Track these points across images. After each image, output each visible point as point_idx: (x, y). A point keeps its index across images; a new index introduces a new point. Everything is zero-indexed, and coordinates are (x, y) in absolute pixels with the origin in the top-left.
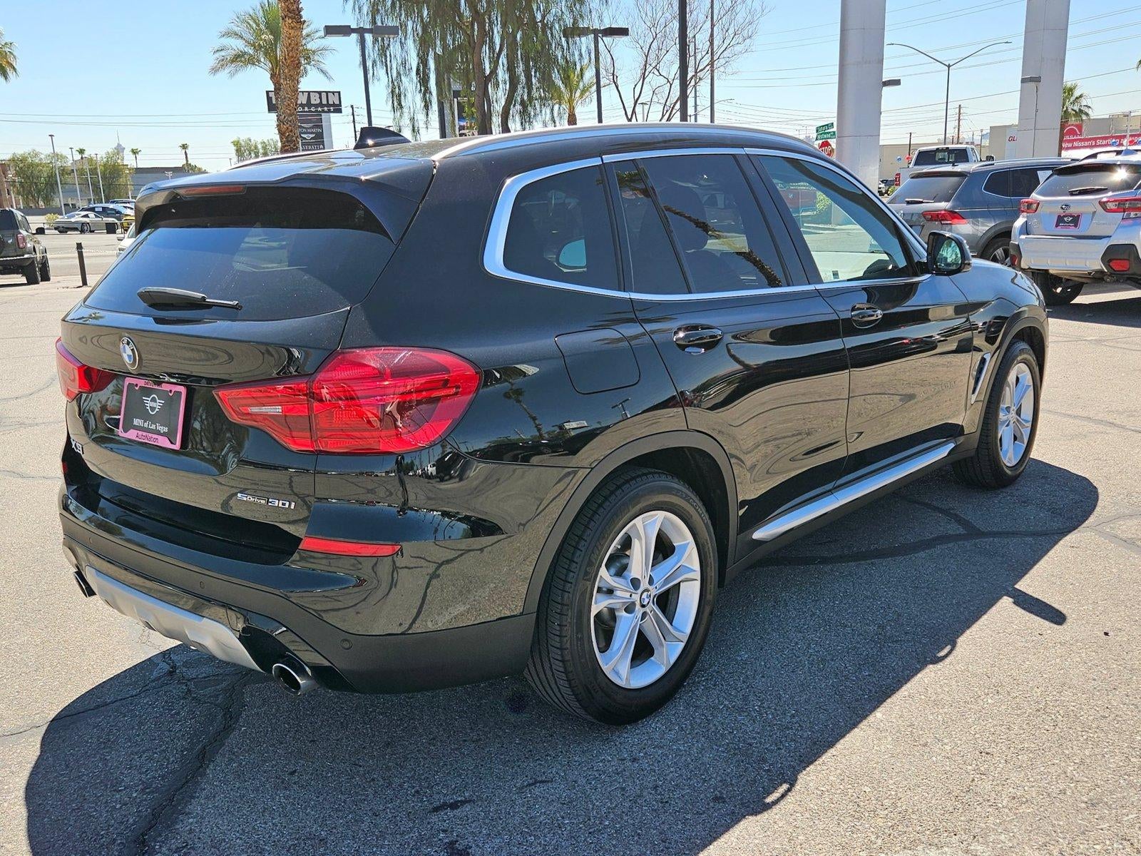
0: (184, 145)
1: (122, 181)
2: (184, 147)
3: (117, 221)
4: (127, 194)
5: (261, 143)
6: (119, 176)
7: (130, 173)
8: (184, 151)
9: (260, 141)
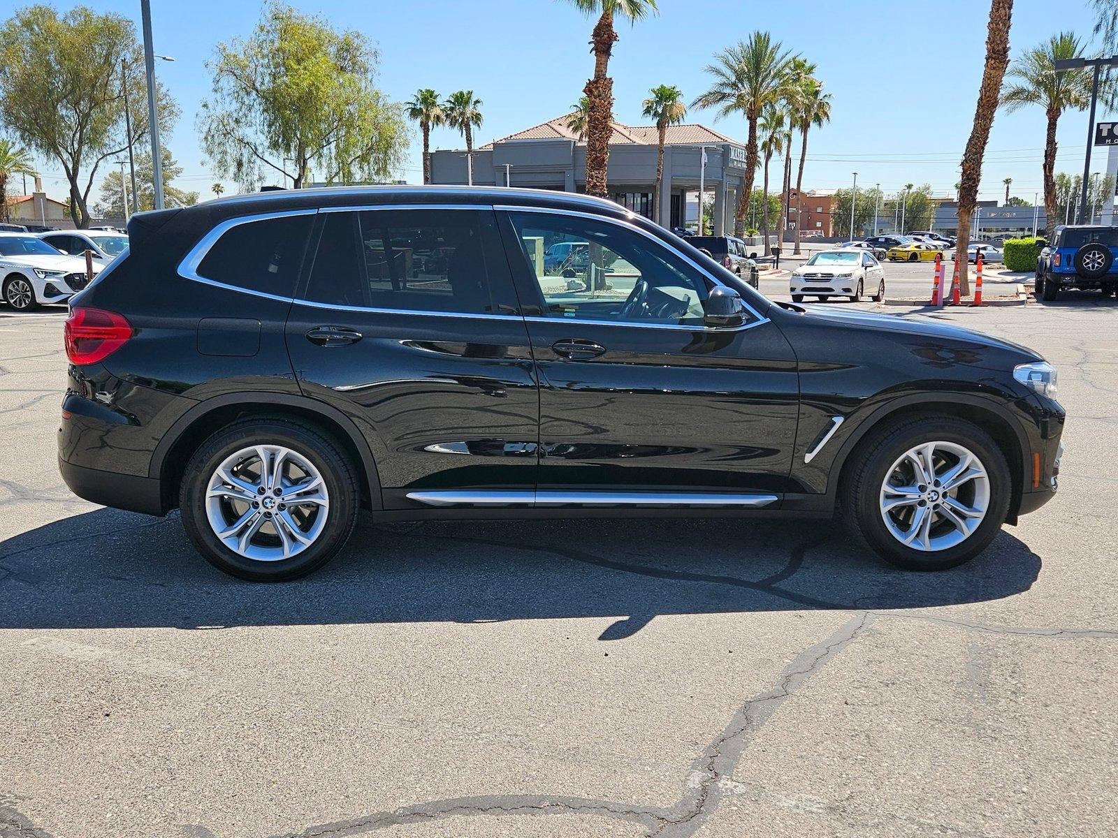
0: (1007, 180)
1: (926, 214)
2: (1008, 181)
3: (885, 250)
4: (929, 226)
5: (1076, 177)
6: (925, 209)
7: (935, 207)
8: (1006, 186)
9: (1074, 175)
